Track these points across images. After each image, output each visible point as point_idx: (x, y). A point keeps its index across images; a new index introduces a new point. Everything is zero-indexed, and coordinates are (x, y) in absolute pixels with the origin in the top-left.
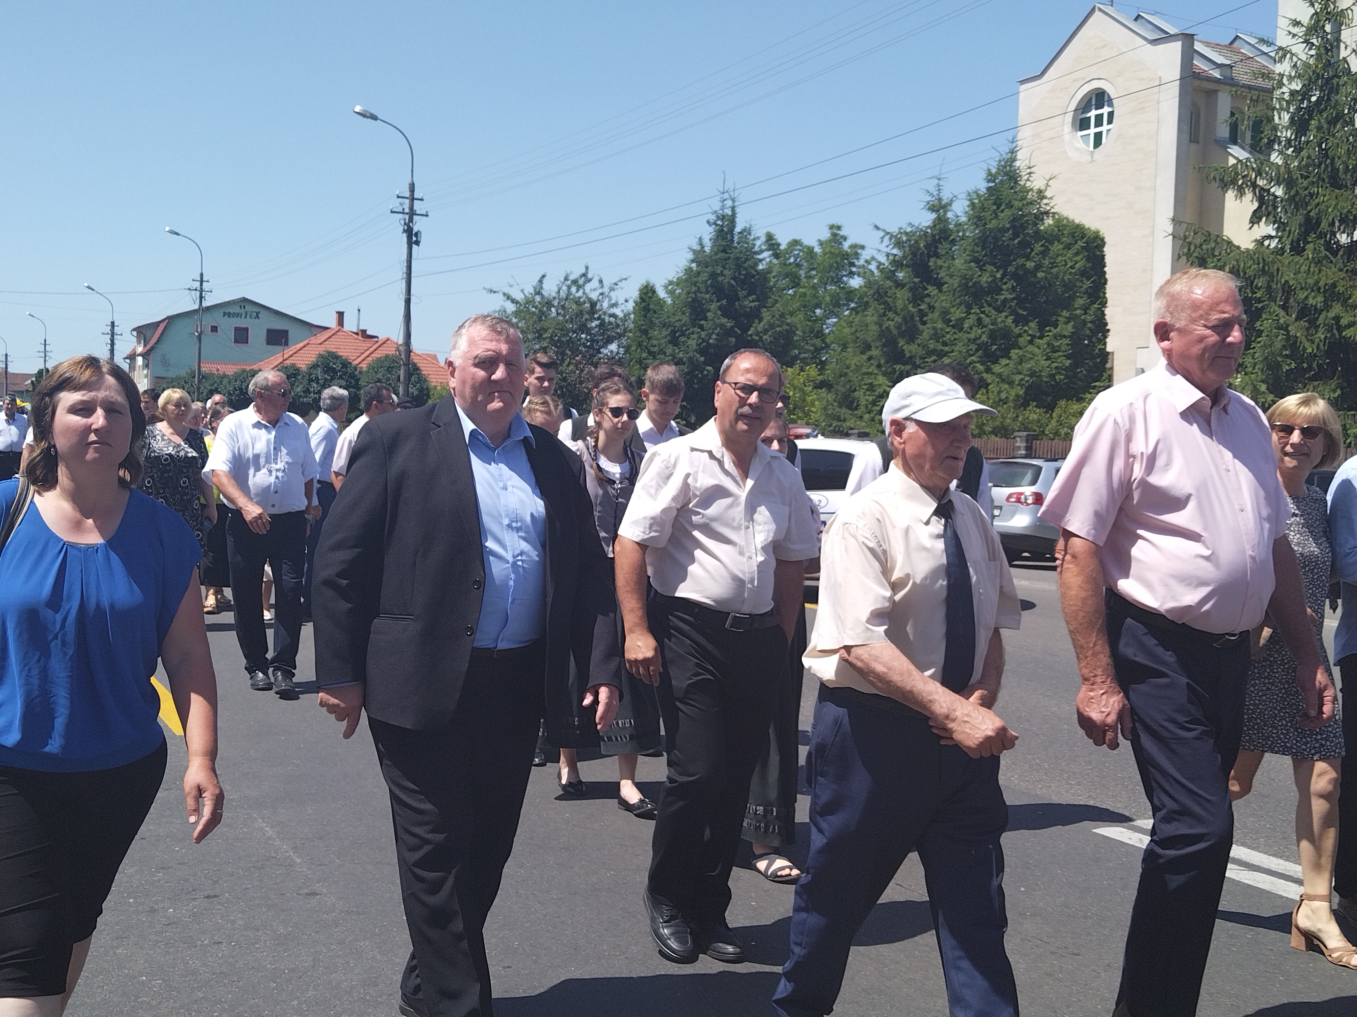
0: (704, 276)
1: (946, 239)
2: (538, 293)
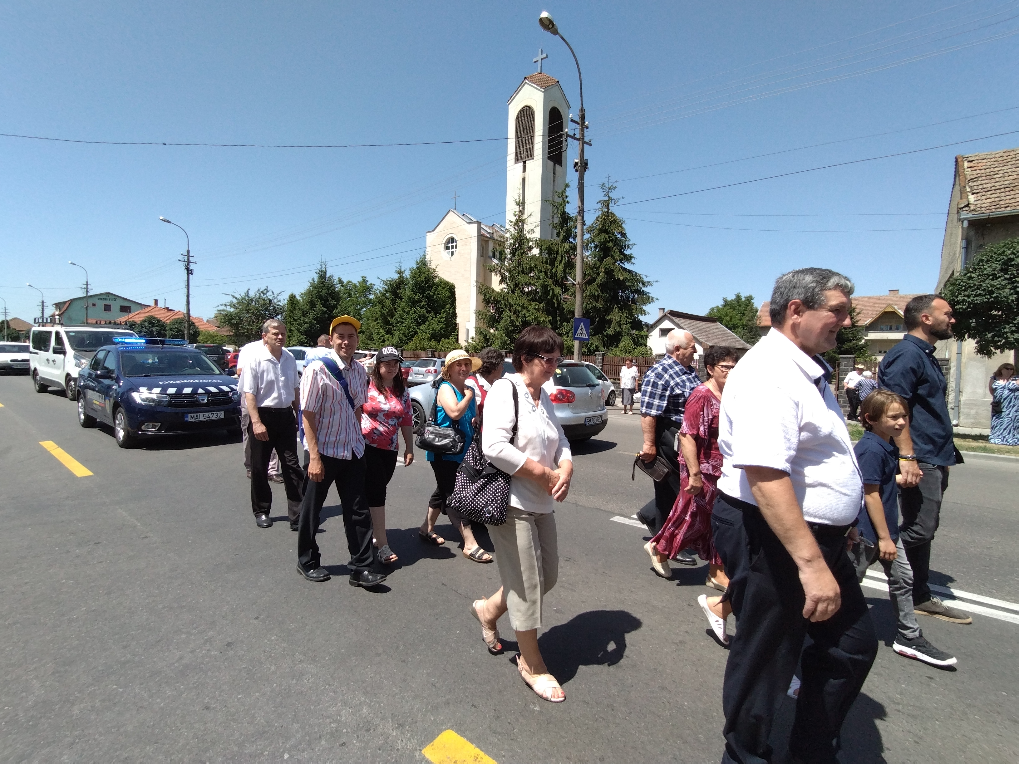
0: (315, 292)
1: (403, 283)
2: (247, 296)
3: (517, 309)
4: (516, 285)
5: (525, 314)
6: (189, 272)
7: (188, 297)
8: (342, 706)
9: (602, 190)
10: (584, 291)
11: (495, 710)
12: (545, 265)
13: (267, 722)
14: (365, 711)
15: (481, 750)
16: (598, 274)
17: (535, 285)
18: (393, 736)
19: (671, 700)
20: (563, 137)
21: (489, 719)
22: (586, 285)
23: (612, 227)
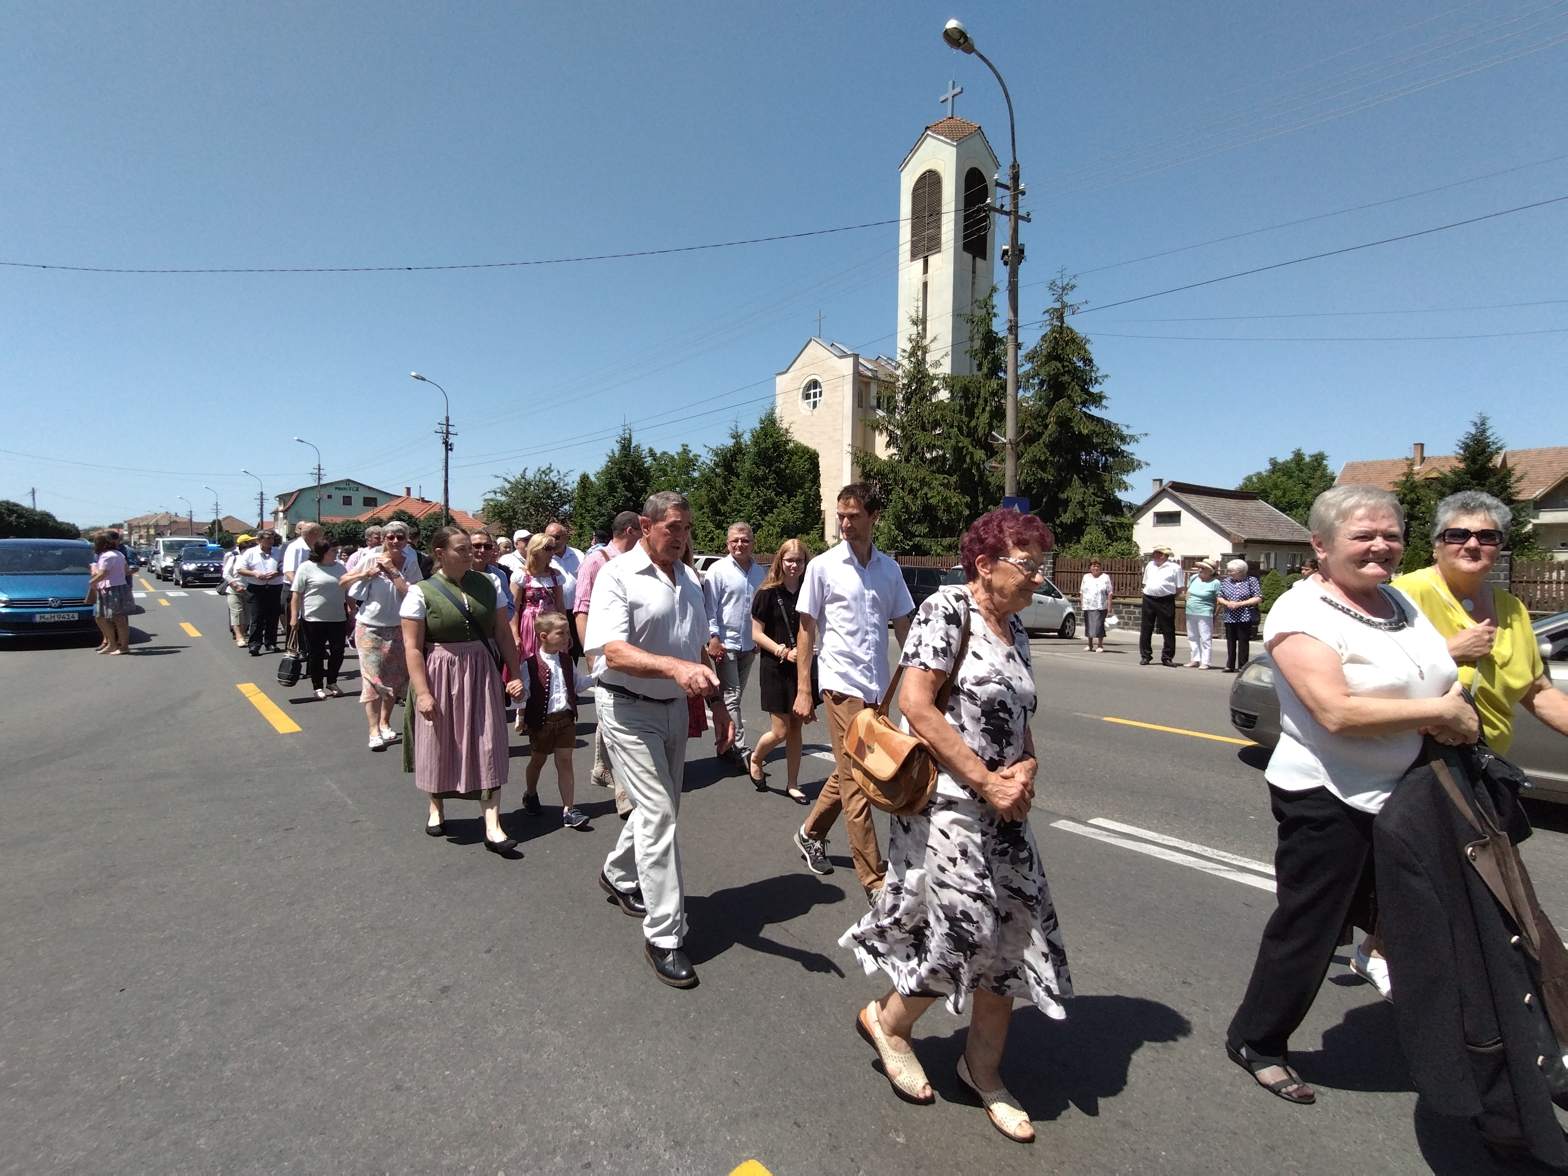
0: (615, 470)
1: (741, 452)
2: (523, 478)
3: (914, 486)
4: (913, 449)
5: (926, 494)
6: (448, 447)
7: (446, 482)
8: (592, 1101)
9: (1051, 292)
10: (1023, 454)
11: (830, 1135)
12: (959, 415)
13: (480, 1118)
14: (626, 1113)
16: (1046, 426)
17: (942, 448)
18: (663, 1161)
20: (985, 211)
21: (820, 1150)
22: (1025, 444)
23: (1068, 350)
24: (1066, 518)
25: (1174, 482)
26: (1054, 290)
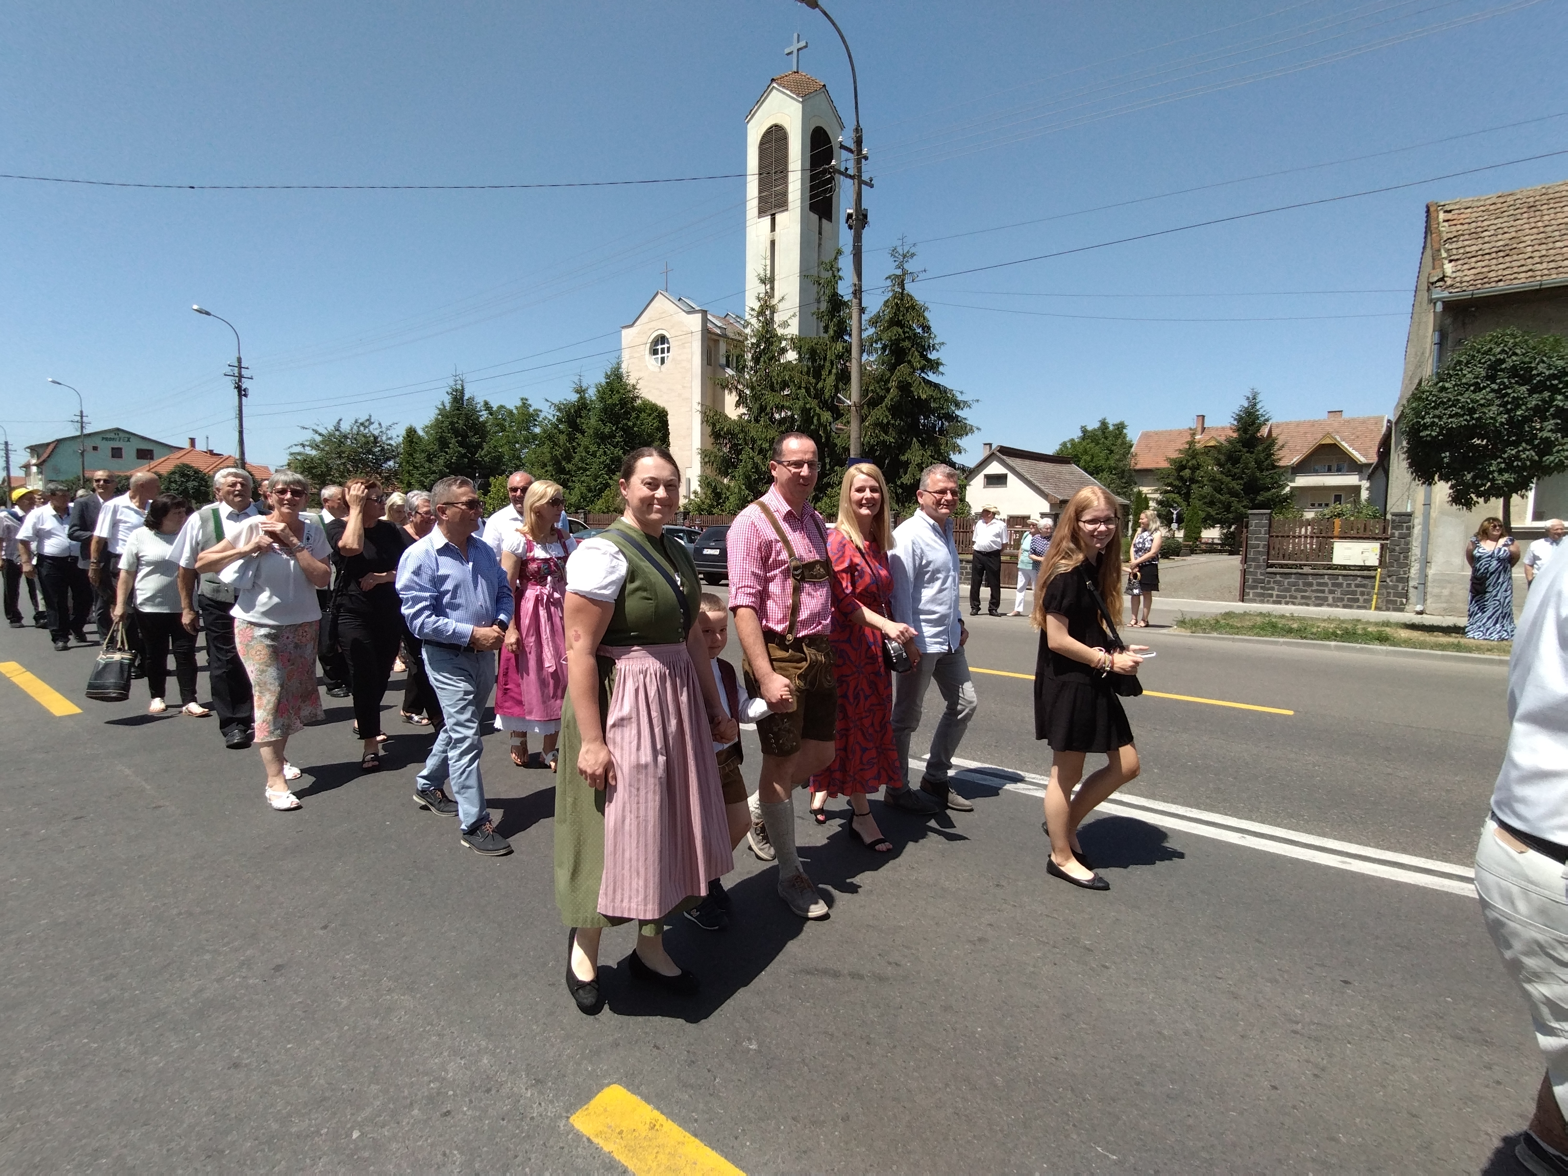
0: (446, 424)
1: (585, 408)
2: (338, 430)
3: (764, 446)
4: (762, 409)
6: (242, 392)
7: (241, 433)
8: (449, 1056)
9: (892, 259)
10: (867, 416)
11: (688, 1052)
12: (806, 376)
13: (330, 1084)
14: (486, 1061)
15: (662, 1113)
16: (888, 390)
17: (790, 409)
18: (526, 1098)
19: (958, 1026)
20: (830, 173)
21: (678, 1066)
22: (868, 407)
23: (908, 316)
24: (906, 479)
25: (1001, 447)
26: (895, 256)
